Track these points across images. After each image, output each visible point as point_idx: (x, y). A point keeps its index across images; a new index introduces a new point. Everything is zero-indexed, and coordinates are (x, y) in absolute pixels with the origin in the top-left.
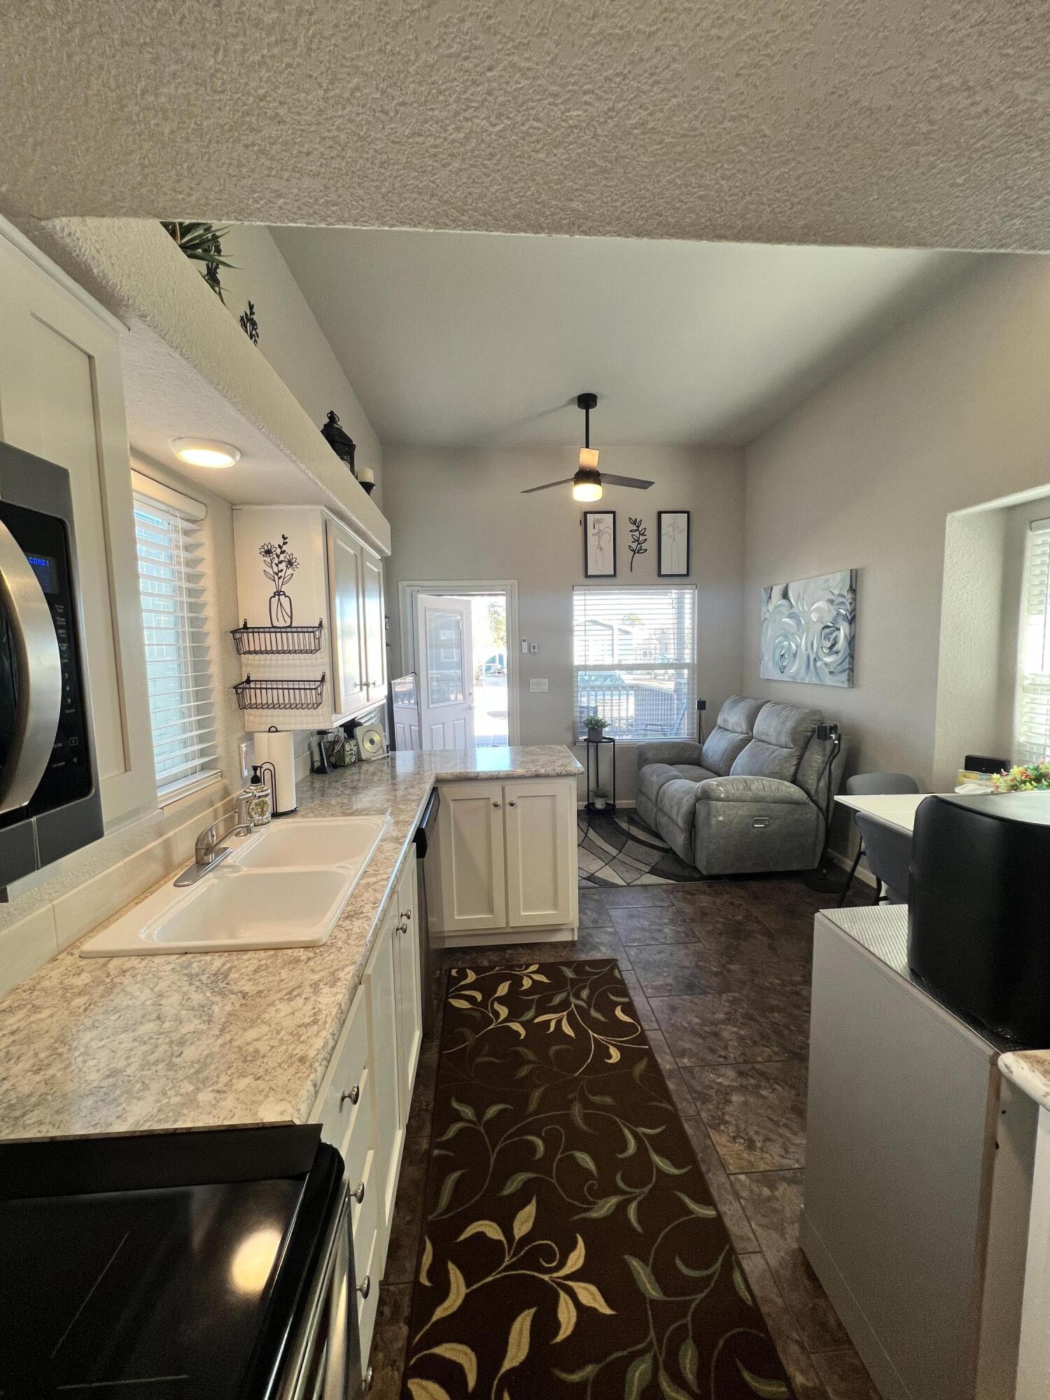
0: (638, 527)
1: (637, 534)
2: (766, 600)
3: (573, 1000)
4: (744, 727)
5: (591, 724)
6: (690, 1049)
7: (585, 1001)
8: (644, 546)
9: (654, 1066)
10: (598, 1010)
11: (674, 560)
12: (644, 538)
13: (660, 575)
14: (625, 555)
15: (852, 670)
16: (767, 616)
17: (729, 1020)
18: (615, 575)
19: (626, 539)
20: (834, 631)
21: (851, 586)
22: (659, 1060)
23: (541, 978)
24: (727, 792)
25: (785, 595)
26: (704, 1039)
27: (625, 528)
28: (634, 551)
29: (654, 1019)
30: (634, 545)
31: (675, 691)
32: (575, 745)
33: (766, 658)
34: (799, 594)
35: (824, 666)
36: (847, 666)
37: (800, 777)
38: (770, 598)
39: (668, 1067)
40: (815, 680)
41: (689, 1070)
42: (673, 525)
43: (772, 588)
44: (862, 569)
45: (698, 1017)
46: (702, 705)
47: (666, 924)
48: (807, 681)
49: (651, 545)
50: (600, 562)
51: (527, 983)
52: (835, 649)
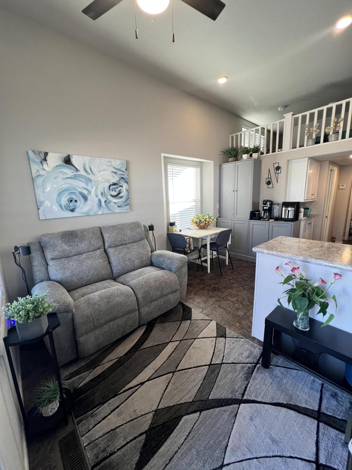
20: (119, 187)
21: (126, 167)
25: (68, 161)
33: (47, 203)
34: (85, 164)
35: (113, 204)
36: (129, 203)
38: (45, 160)
40: (106, 211)
43: (46, 154)
48: (100, 213)
52: (120, 195)
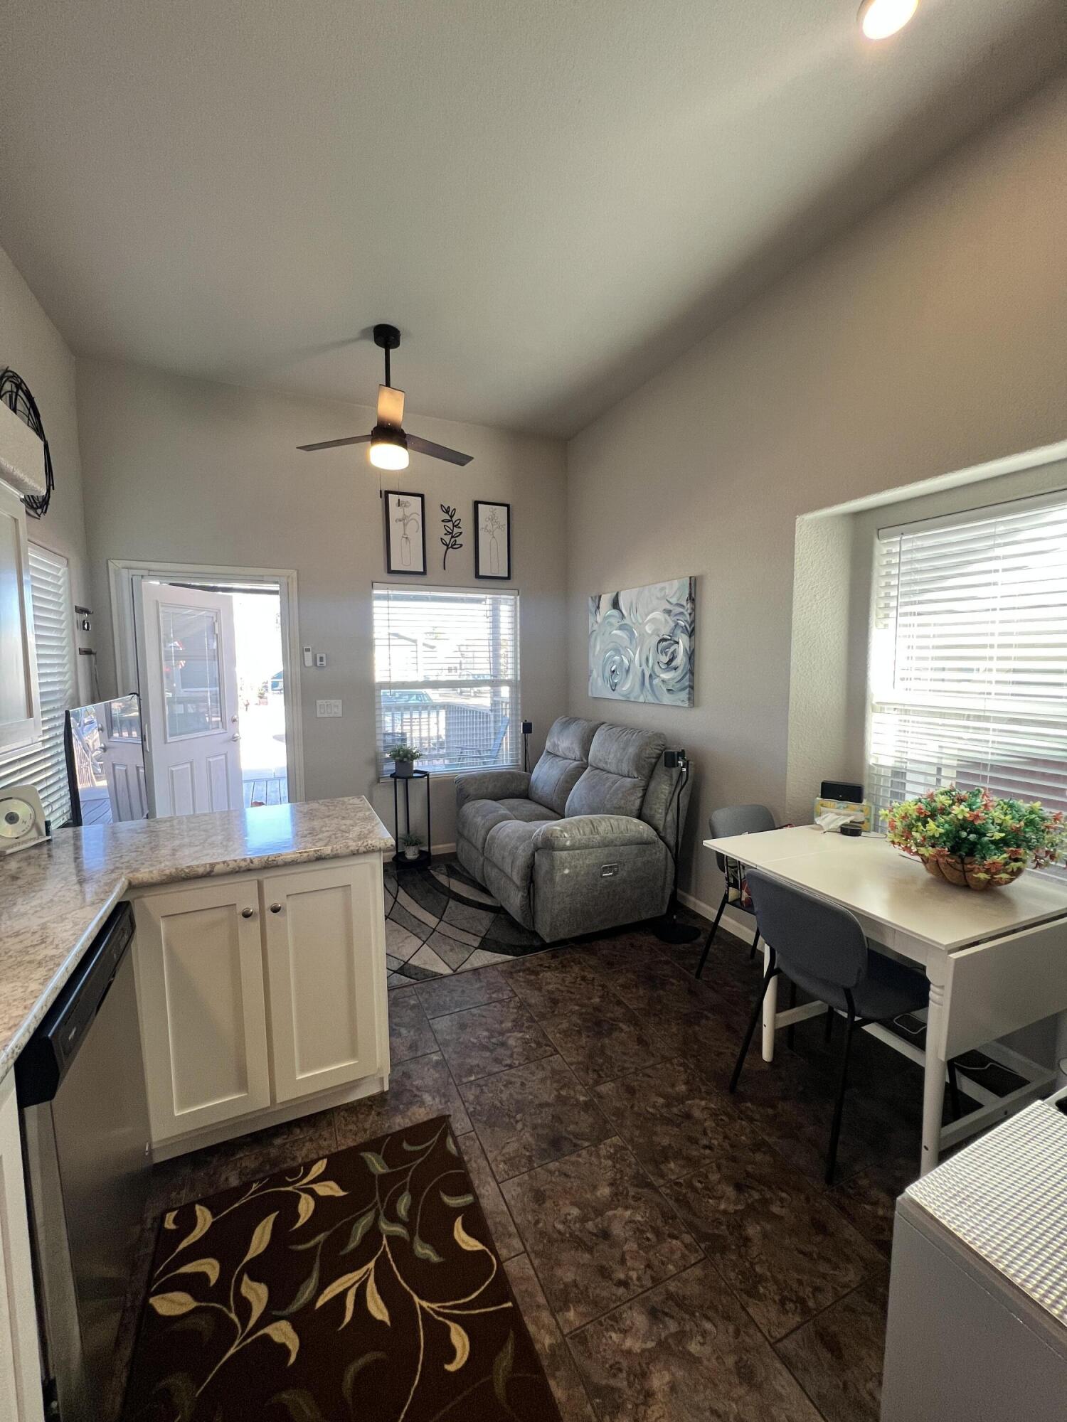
0: (451, 517)
1: (450, 524)
2: (593, 610)
3: (385, 1227)
4: (577, 752)
5: (399, 755)
6: (575, 1284)
7: (404, 1224)
8: (459, 540)
9: (525, 1344)
10: (426, 1239)
11: (493, 562)
12: (460, 530)
13: (477, 576)
14: (436, 549)
15: (692, 687)
16: (596, 627)
17: (618, 1198)
18: (424, 573)
19: (437, 531)
20: (673, 645)
21: (690, 594)
22: (531, 1328)
23: (329, 1189)
24: (572, 838)
25: (615, 604)
26: (590, 1250)
27: (436, 516)
28: (447, 545)
29: (512, 1229)
30: (447, 538)
31: (491, 710)
32: (378, 782)
33: (595, 674)
34: (632, 603)
35: (661, 683)
36: (687, 683)
37: (646, 811)
38: (598, 607)
39: (548, 1341)
40: (651, 699)
41: (580, 1337)
42: (492, 519)
43: (600, 597)
44: (701, 577)
45: (573, 1204)
46: (527, 728)
47: (509, 1031)
48: (641, 699)
49: (466, 539)
50: (406, 555)
51: (306, 1207)
52: (674, 664)
